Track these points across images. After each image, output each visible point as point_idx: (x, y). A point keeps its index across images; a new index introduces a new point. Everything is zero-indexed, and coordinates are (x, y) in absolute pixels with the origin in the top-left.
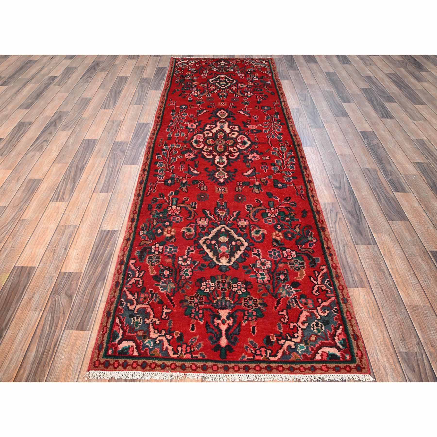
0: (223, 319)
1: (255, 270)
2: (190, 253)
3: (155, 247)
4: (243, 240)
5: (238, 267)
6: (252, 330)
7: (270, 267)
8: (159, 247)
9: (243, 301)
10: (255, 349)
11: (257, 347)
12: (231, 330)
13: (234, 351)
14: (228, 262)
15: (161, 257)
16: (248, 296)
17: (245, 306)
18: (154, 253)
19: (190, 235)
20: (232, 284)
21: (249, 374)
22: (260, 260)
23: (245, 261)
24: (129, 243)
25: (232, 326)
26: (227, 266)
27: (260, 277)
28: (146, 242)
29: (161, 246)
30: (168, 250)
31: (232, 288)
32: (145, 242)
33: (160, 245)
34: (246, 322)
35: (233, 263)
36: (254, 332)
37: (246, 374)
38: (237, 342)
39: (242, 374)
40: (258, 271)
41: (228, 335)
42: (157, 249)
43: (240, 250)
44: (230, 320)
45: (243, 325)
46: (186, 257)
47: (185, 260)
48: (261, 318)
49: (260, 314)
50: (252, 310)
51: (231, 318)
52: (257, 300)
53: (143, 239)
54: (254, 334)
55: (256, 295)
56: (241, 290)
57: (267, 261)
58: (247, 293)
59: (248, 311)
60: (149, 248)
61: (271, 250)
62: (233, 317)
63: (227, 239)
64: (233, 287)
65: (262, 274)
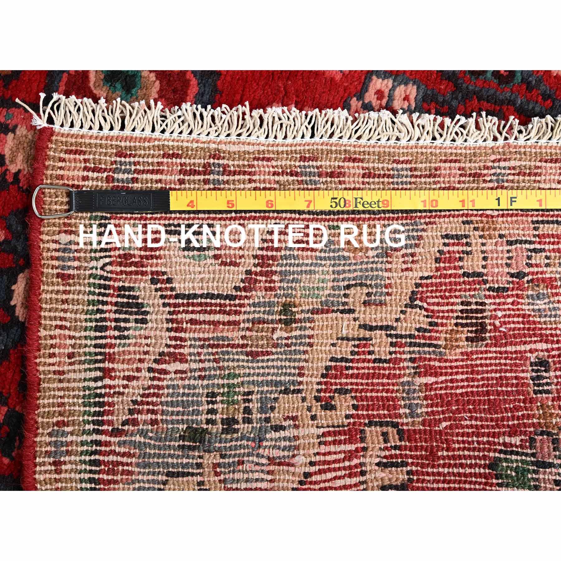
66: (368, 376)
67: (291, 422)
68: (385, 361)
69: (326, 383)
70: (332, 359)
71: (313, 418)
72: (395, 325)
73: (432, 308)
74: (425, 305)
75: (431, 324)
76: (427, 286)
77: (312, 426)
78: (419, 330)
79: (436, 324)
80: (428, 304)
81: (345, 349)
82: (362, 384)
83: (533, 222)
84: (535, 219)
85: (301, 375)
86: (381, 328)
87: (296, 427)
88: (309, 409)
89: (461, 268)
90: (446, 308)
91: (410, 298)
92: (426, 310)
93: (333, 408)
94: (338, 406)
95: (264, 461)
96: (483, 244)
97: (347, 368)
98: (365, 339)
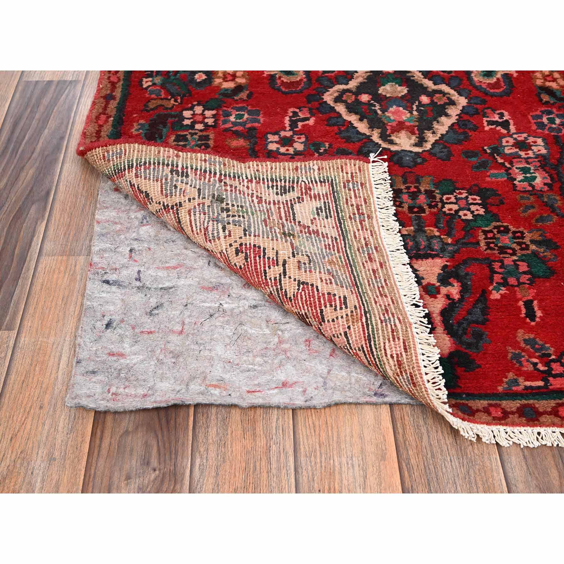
0: (429, 284)
1: (500, 161)
2: (300, 124)
3: (194, 115)
4: (452, 92)
5: (450, 154)
6: (524, 311)
7: (544, 151)
8: (202, 114)
9: (481, 237)
10: (545, 359)
11: (550, 355)
12: (458, 313)
13: (479, 366)
14: (419, 144)
15: (212, 136)
16: (494, 224)
17: (489, 248)
18: (192, 126)
19: (292, 83)
20: (438, 196)
21: (542, 430)
22: (511, 136)
23: (467, 138)
24: (113, 105)
25: (461, 300)
26: (417, 154)
27: (520, 177)
28: (164, 103)
29: (209, 109)
30: (232, 118)
31: (440, 205)
32: (160, 102)
33: (206, 108)
34: (503, 291)
35: (433, 145)
36: (531, 315)
37: (529, 429)
38: (481, 344)
39: (517, 429)
40: (511, 163)
41: (452, 325)
42: (199, 118)
43: (447, 115)
44: (451, 284)
45: (492, 297)
46: (289, 134)
47: (287, 142)
48: (547, 278)
49: (540, 270)
50: (515, 258)
51: (451, 280)
52: (522, 233)
53: (153, 96)
54: (533, 320)
55: (516, 221)
56: (469, 210)
57: (531, 139)
58: (489, 216)
59: (502, 261)
60: (174, 116)
61: (538, 113)
62: (459, 278)
63: (403, 91)
64: (444, 204)
65: (525, 170)
66: (256, 269)
67: (227, 234)
68: (266, 276)
69: (250, 247)
70: (264, 249)
71: (231, 245)
72: (287, 276)
73: (299, 296)
74: (300, 291)
75: (290, 298)
76: (312, 290)
77: (226, 246)
78: (286, 291)
79: (291, 301)
80: (301, 293)
81: (271, 254)
82: (252, 267)
83: (362, 346)
84: (364, 346)
85: (255, 236)
86: (284, 270)
87: (225, 237)
88: (236, 242)
89: (326, 307)
90: (301, 305)
91: (304, 282)
92: (297, 293)
93: (237, 254)
94: (238, 257)
95: (206, 224)
96: (342, 317)
97: (260, 257)
98: (277, 263)
